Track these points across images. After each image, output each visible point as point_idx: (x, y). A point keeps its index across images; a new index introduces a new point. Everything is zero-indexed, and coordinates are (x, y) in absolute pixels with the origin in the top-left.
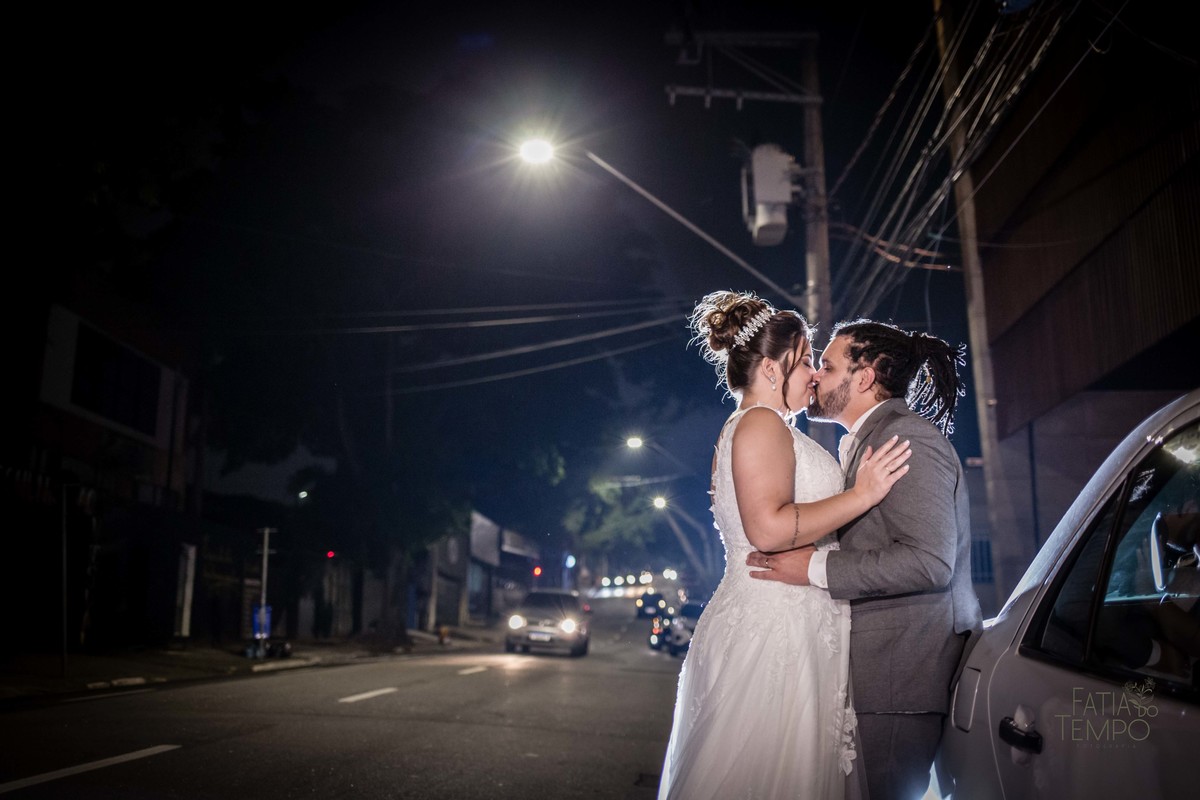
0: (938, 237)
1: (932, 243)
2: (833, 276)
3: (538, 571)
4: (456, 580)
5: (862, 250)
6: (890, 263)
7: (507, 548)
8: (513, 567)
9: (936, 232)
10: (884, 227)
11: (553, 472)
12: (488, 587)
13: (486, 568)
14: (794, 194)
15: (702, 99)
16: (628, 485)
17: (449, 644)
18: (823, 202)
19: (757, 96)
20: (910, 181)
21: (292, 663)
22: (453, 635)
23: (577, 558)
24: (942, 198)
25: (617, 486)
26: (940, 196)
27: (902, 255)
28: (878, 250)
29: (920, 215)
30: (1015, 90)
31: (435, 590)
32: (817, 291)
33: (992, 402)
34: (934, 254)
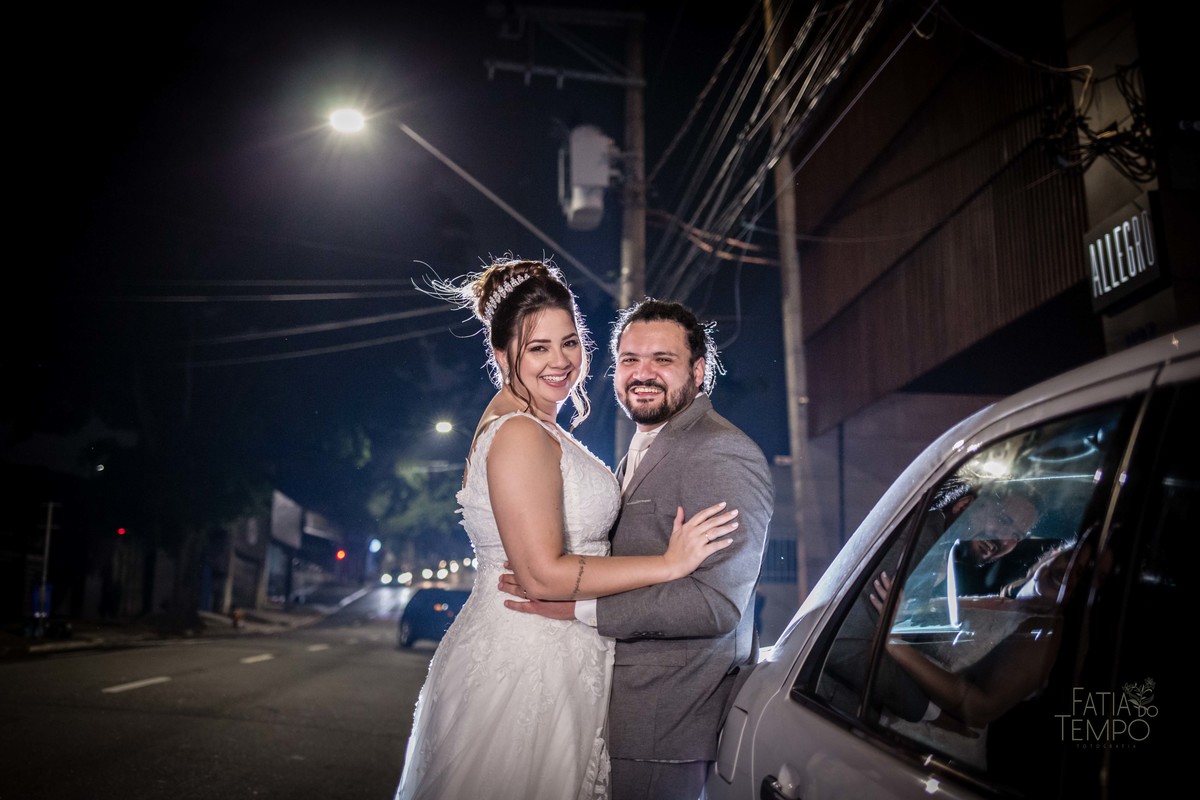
0: (751, 226)
1: (743, 233)
2: (648, 262)
3: (341, 555)
4: (256, 561)
5: (675, 238)
6: (702, 252)
7: (310, 530)
8: (315, 551)
9: (749, 221)
10: (697, 214)
11: (358, 454)
12: (289, 568)
13: (288, 550)
14: (612, 179)
15: (521, 76)
16: (436, 471)
17: (243, 627)
18: (641, 188)
19: (578, 75)
20: (725, 167)
21: (72, 645)
22: (249, 618)
23: (383, 542)
24: (757, 186)
25: (424, 471)
26: (755, 184)
27: (716, 246)
28: (692, 238)
29: (735, 202)
30: (835, 74)
31: (232, 570)
32: (631, 278)
33: (804, 400)
34: (746, 246)
